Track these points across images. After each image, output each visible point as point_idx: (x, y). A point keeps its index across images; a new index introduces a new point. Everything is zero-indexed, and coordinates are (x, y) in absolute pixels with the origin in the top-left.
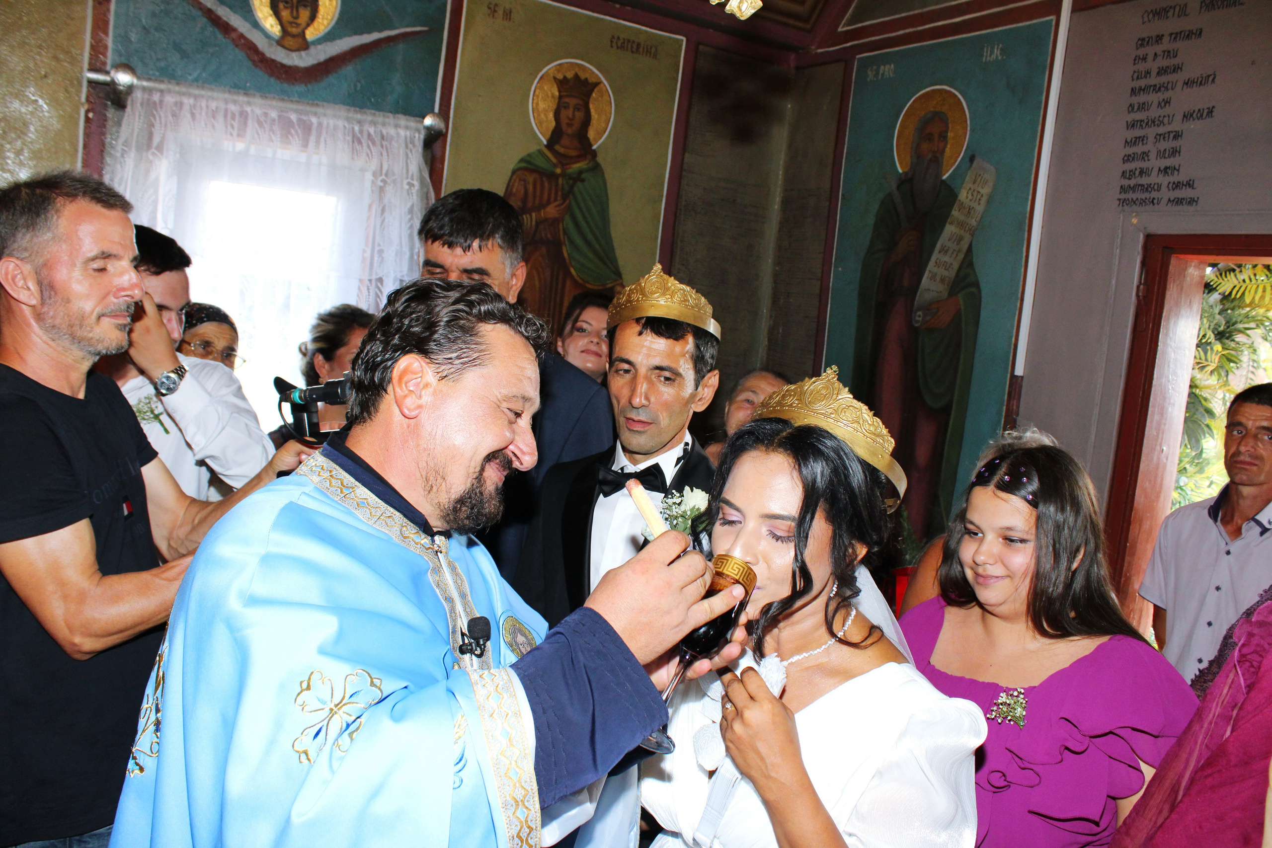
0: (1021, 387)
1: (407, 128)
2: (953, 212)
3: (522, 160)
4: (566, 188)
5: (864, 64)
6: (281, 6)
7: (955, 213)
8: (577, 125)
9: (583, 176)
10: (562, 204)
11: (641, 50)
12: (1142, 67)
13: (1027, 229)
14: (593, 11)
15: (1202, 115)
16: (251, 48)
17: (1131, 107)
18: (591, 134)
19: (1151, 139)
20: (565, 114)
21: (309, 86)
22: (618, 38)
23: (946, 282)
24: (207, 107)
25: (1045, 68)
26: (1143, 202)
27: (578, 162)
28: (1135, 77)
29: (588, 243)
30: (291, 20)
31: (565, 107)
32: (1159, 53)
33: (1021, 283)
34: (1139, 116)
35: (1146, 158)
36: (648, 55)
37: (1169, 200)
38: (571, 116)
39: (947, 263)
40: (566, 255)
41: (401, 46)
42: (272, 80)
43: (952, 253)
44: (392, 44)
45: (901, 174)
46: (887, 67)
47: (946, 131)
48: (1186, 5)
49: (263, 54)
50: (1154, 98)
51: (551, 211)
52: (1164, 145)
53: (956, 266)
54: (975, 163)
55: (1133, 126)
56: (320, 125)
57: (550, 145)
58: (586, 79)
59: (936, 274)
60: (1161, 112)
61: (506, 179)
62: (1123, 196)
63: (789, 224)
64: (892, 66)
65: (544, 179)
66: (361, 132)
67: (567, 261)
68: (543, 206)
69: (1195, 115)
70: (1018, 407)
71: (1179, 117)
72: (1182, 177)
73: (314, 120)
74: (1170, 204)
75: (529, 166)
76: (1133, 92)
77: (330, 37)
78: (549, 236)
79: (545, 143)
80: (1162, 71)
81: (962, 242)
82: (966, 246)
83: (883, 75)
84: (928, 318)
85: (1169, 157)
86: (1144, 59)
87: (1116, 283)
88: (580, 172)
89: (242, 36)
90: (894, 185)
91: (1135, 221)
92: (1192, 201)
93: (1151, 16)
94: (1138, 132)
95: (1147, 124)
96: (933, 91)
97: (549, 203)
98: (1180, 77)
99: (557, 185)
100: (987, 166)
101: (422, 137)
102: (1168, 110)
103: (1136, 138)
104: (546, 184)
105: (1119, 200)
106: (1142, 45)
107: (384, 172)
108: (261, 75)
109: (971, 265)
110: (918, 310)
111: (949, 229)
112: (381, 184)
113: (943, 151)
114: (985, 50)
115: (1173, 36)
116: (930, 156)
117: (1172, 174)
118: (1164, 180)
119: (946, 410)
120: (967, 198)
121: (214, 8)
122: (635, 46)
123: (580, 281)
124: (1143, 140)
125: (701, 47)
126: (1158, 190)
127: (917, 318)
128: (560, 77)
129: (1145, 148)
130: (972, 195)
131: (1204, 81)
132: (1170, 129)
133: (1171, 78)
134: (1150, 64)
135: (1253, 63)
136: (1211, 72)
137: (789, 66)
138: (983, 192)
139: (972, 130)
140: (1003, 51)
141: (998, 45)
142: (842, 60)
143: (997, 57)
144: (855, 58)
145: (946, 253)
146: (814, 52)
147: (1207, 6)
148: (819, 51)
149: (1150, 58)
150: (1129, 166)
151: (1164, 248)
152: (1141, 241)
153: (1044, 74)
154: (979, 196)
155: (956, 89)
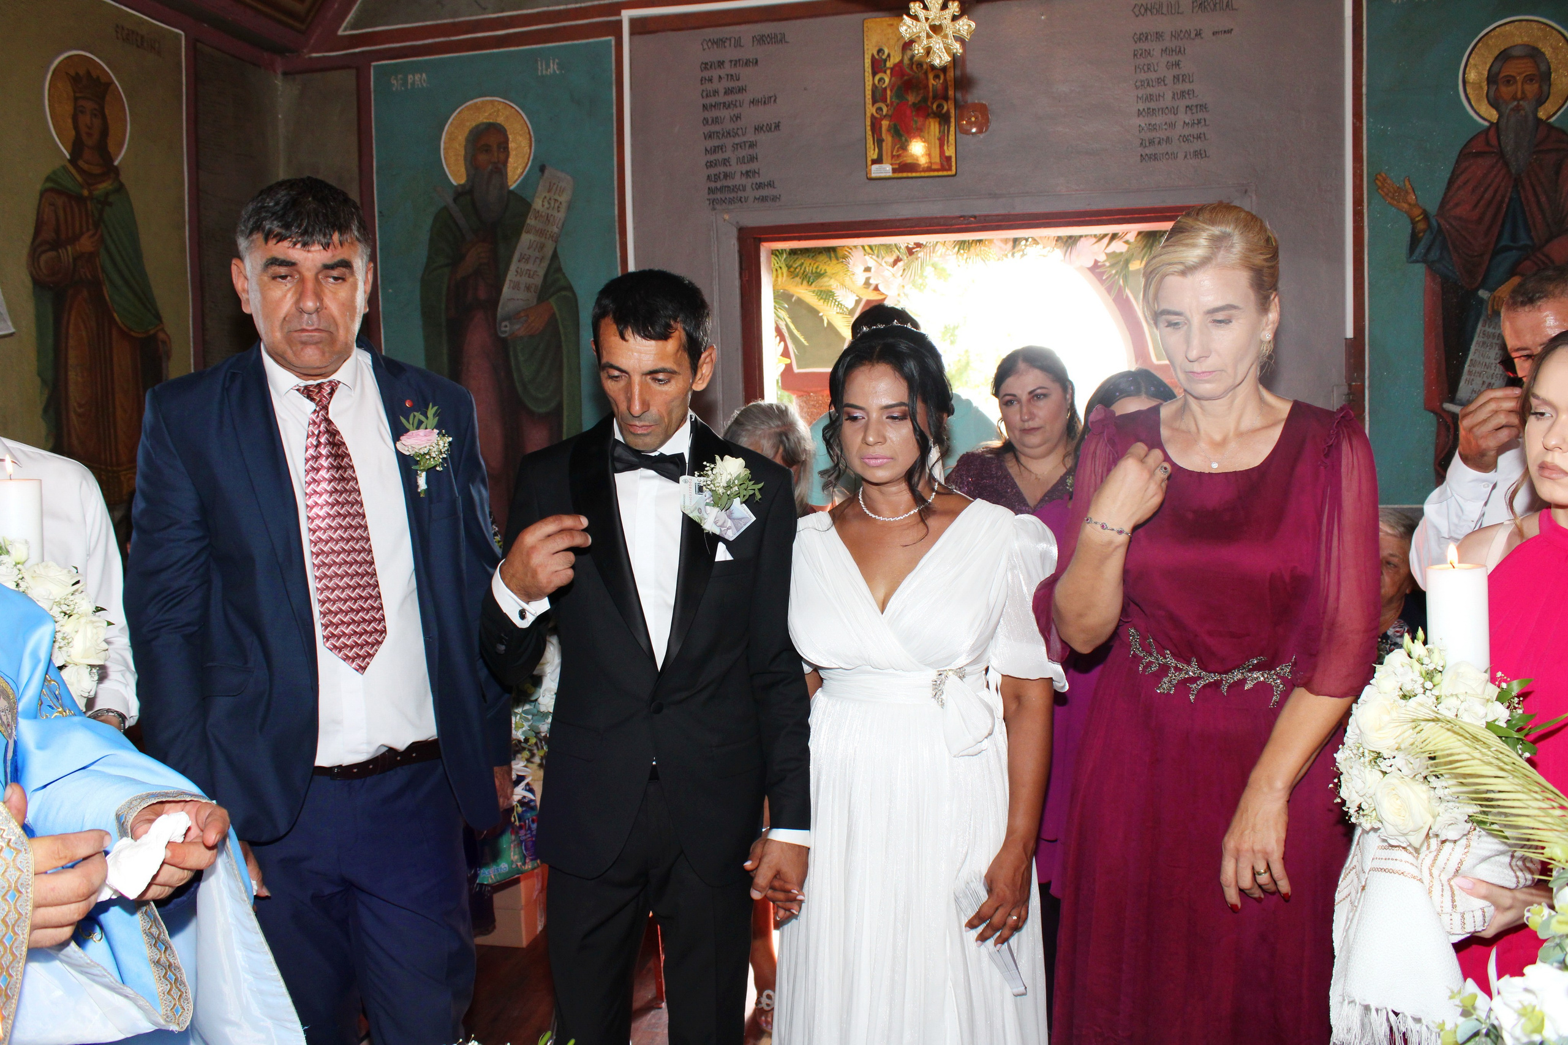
2: (528, 221)
3: (48, 179)
5: (385, 73)
7: (531, 221)
9: (111, 199)
10: (94, 235)
11: (146, 44)
12: (709, 86)
13: (617, 231)
15: (770, 129)
17: (706, 121)
18: (111, 148)
19: (729, 148)
20: (85, 120)
22: (123, 28)
23: (532, 290)
25: (611, 84)
26: (731, 201)
27: (104, 181)
28: (704, 94)
29: (126, 282)
31: (82, 112)
32: (723, 75)
34: (714, 128)
35: (727, 164)
36: (153, 51)
37: (755, 198)
39: (530, 271)
40: (107, 298)
43: (535, 261)
45: (455, 187)
46: (417, 77)
47: (506, 141)
48: (739, 38)
50: (725, 113)
51: (86, 244)
52: (742, 153)
53: (542, 273)
54: (547, 173)
55: (710, 136)
57: (73, 161)
59: (518, 283)
60: (734, 125)
61: (35, 203)
62: (712, 197)
64: (424, 75)
65: (73, 203)
68: (75, 239)
69: (764, 129)
71: (751, 130)
72: (762, 179)
74: (756, 202)
76: (705, 108)
78: (89, 276)
79: (68, 156)
80: (728, 92)
82: (549, 252)
83: (413, 83)
85: (748, 162)
86: (711, 80)
88: (107, 194)
90: (450, 200)
91: (727, 217)
92: (775, 199)
93: (710, 44)
94: (716, 142)
95: (723, 135)
96: (483, 102)
97: (82, 234)
98: (747, 97)
100: (561, 174)
102: (740, 124)
103: (715, 147)
104: (76, 210)
105: (709, 200)
106: (706, 68)
109: (559, 269)
110: (504, 320)
111: (526, 238)
113: (505, 163)
114: (539, 63)
115: (733, 63)
116: (490, 167)
117: (754, 176)
118: (748, 182)
119: (558, 411)
120: (543, 206)
122: (140, 40)
123: (125, 329)
124: (721, 149)
125: (199, 45)
126: (744, 190)
127: (503, 329)
128: (72, 73)
129: (726, 156)
130: (549, 203)
131: (766, 101)
132: (745, 139)
133: (738, 97)
134: (716, 85)
135: (805, 89)
136: (772, 94)
137: (275, 71)
138: (561, 199)
139: (538, 141)
140: (561, 66)
141: (554, 60)
142: (349, 67)
143: (554, 71)
144: (370, 66)
145: (527, 261)
146: (307, 56)
147: (758, 41)
148: (314, 55)
149: (715, 80)
150: (713, 171)
151: (755, 238)
152: (734, 233)
153: (611, 89)
154: (557, 204)
155: (511, 101)
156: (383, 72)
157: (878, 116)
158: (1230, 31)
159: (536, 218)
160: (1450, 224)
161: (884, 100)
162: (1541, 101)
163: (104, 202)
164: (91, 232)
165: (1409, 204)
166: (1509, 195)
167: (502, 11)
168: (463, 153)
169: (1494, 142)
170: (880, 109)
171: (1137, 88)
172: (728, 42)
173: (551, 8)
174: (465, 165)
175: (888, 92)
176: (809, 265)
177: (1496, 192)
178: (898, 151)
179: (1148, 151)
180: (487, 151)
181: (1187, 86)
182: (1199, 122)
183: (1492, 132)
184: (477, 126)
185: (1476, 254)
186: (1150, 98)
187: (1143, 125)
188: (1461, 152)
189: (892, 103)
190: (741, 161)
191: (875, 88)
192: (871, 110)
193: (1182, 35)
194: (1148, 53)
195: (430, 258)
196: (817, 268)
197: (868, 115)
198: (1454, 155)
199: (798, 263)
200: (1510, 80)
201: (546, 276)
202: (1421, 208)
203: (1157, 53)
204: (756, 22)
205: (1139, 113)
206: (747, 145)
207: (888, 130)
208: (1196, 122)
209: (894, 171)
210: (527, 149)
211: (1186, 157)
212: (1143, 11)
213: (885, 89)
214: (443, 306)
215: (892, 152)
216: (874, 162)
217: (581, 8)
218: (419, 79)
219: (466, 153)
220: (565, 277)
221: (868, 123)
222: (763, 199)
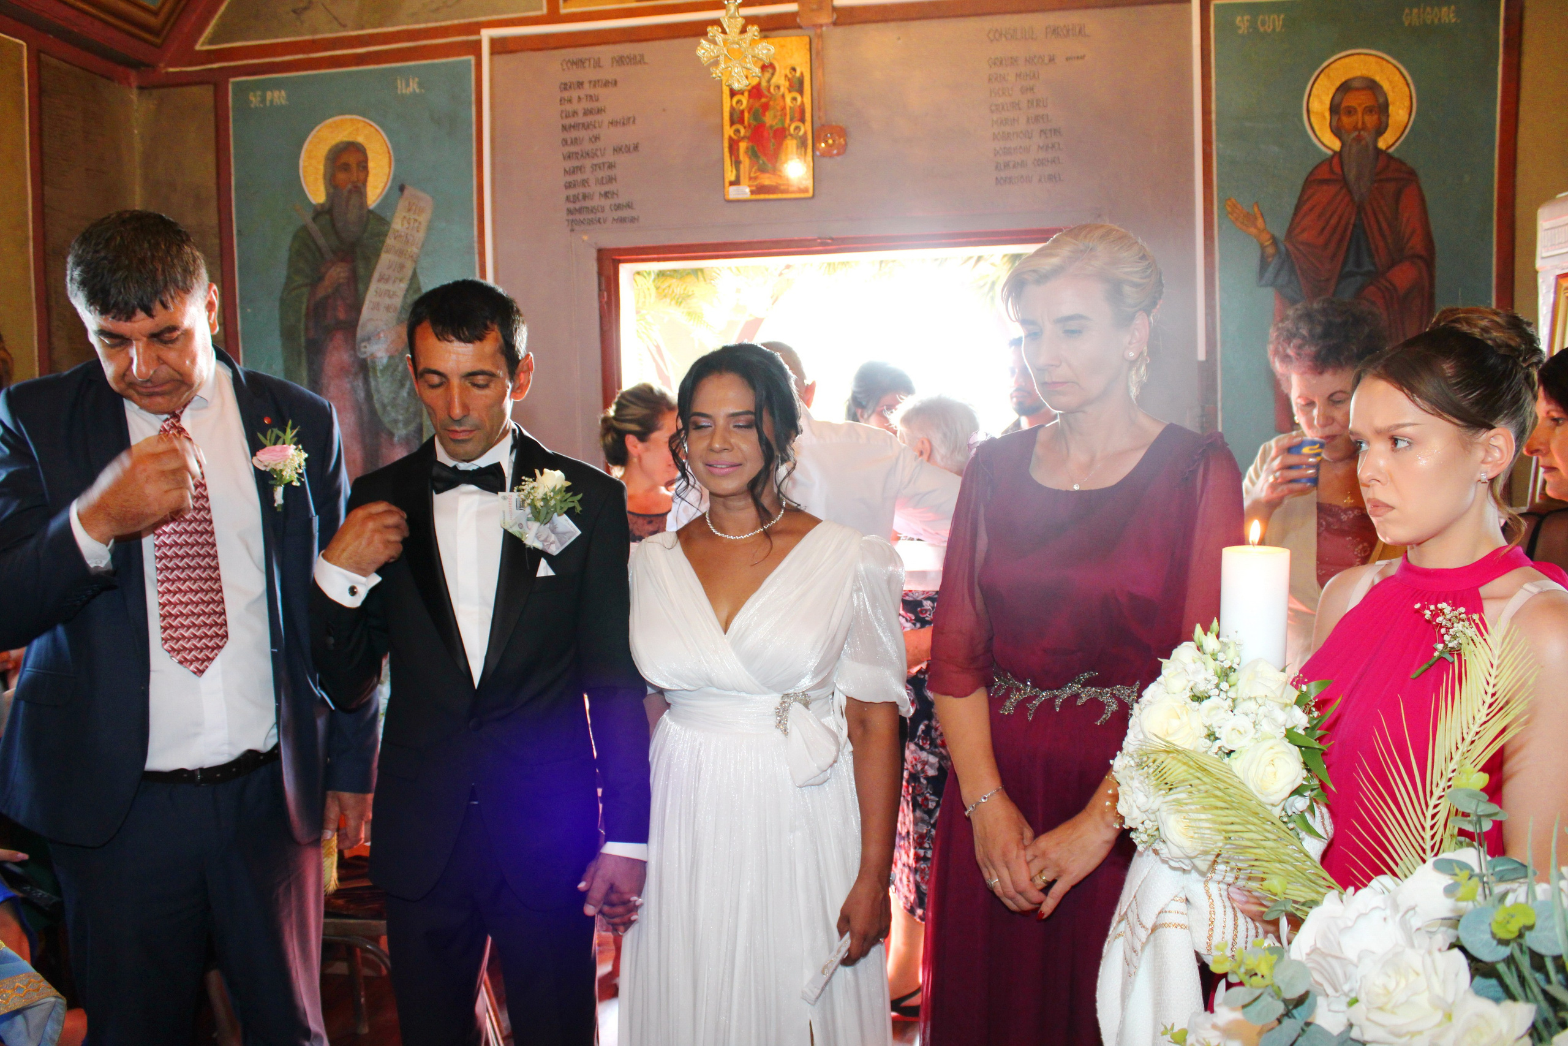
7: (390, 241)
13: (476, 251)
15: (629, 150)
17: (565, 142)
19: (588, 169)
25: (470, 103)
26: (591, 222)
28: (564, 115)
32: (582, 96)
34: (573, 149)
35: (586, 185)
37: (614, 219)
39: (389, 291)
43: (395, 281)
45: (315, 207)
46: (276, 94)
47: (366, 160)
48: (599, 59)
50: (584, 134)
52: (600, 174)
53: (401, 294)
54: (406, 192)
55: (569, 157)
59: (378, 303)
60: (593, 146)
62: (571, 218)
64: (283, 93)
69: (623, 150)
71: (610, 151)
72: (622, 200)
74: (615, 223)
76: (564, 128)
81: (404, 268)
82: (410, 273)
83: (272, 101)
85: (607, 183)
86: (570, 101)
90: (308, 218)
91: (585, 238)
92: (633, 220)
93: (569, 65)
94: (576, 163)
95: (582, 156)
96: (342, 120)
98: (605, 118)
100: (421, 194)
102: (599, 145)
103: (574, 168)
105: (568, 221)
106: (565, 89)
110: (363, 341)
111: (385, 258)
114: (399, 82)
115: (593, 83)
116: (349, 186)
117: (613, 197)
118: (607, 203)
120: (402, 225)
124: (580, 169)
125: (43, 56)
126: (603, 211)
129: (585, 176)
130: (409, 223)
131: (625, 122)
132: (604, 160)
133: (597, 118)
134: (575, 106)
135: (664, 110)
136: (630, 115)
137: (130, 85)
138: (420, 220)
139: (397, 161)
140: (420, 85)
141: (413, 79)
142: (208, 83)
143: (414, 90)
144: (227, 82)
145: (387, 281)
146: (163, 71)
147: (617, 62)
148: (171, 70)
149: (575, 101)
150: (572, 192)
151: (614, 260)
152: (594, 254)
153: (471, 109)
154: (416, 224)
155: (371, 119)
156: (241, 88)
157: (735, 137)
158: (1083, 57)
159: (395, 239)
160: (1298, 249)
161: (741, 121)
162: (1381, 130)
165: (1258, 229)
166: (1352, 221)
167: (363, 28)
169: (1337, 169)
170: (738, 131)
171: (992, 111)
172: (587, 62)
173: (411, 27)
174: (325, 183)
175: (746, 115)
176: (677, 286)
177: (1340, 218)
178: (755, 172)
179: (1003, 174)
180: (346, 170)
181: (1040, 111)
182: (1053, 146)
183: (1336, 160)
184: (337, 146)
185: (1323, 278)
186: (1004, 122)
187: (998, 149)
188: (1307, 179)
189: (750, 125)
190: (601, 182)
191: (732, 110)
192: (729, 131)
193: (1036, 60)
194: (1003, 78)
195: (289, 279)
196: (685, 290)
197: (726, 137)
198: (1300, 182)
199: (666, 284)
200: (1350, 111)
201: (405, 297)
202: (1268, 233)
203: (1011, 78)
204: (614, 43)
205: (995, 137)
206: (606, 166)
207: (746, 153)
208: (1050, 145)
209: (752, 192)
210: (387, 170)
211: (1040, 180)
212: (997, 35)
213: (742, 112)
214: (302, 326)
215: (750, 174)
216: (732, 184)
217: (438, 27)
218: (278, 97)
221: (726, 144)
222: (622, 220)
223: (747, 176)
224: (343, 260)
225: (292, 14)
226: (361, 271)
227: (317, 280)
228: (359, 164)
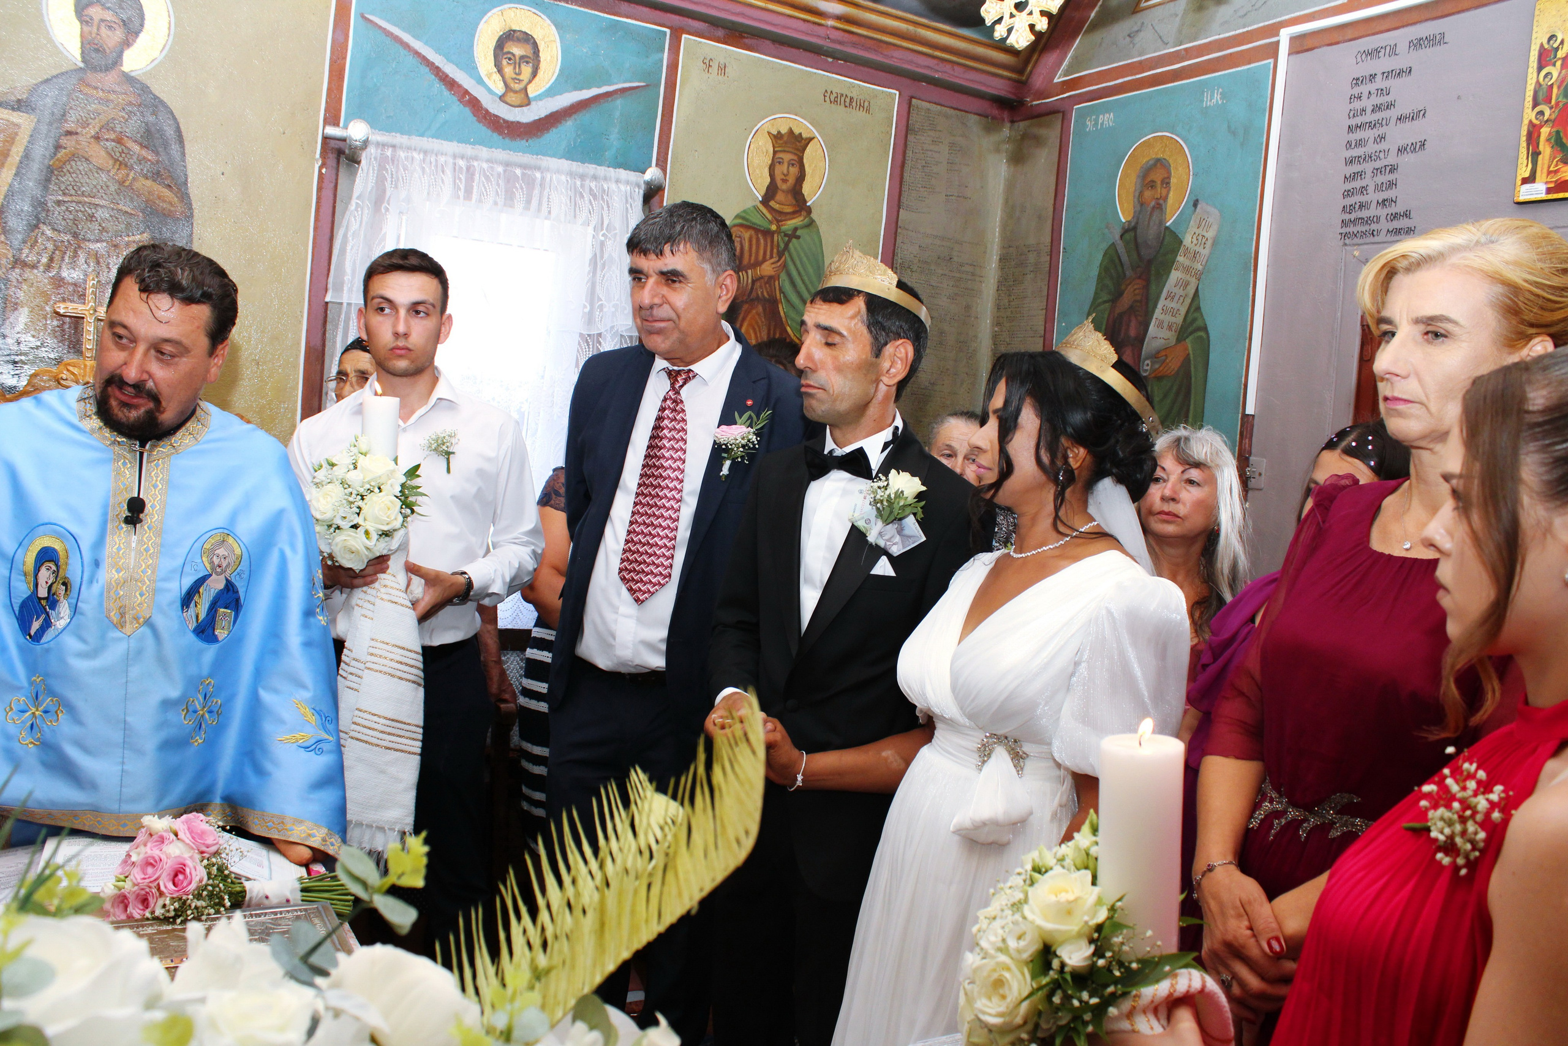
0: (1252, 426)
1: (628, 183)
4: (782, 246)
5: (1083, 115)
6: (505, 62)
7: (1180, 258)
8: (791, 180)
9: (798, 233)
11: (854, 104)
12: (1358, 105)
13: (1252, 268)
14: (806, 66)
15: (1415, 149)
16: (474, 104)
17: (1349, 144)
18: (806, 189)
19: (1369, 174)
21: (530, 141)
22: (831, 92)
24: (436, 161)
25: (1265, 110)
26: (1363, 235)
28: (1351, 115)
30: (514, 76)
31: (780, 163)
32: (1373, 91)
33: (1249, 323)
34: (1356, 152)
35: (1365, 192)
36: (861, 109)
37: (1388, 231)
38: (785, 172)
39: (1174, 310)
41: (619, 102)
42: (495, 135)
43: (1179, 299)
44: (610, 99)
46: (1106, 117)
47: (1169, 178)
48: (1395, 45)
49: (487, 111)
50: (1369, 134)
52: (1380, 179)
53: (1183, 311)
54: (1199, 206)
55: (1351, 162)
56: (543, 178)
57: (765, 201)
58: (800, 134)
59: (1163, 321)
60: (1377, 147)
62: (1344, 230)
63: (1008, 283)
64: (1111, 116)
66: (582, 186)
67: (784, 320)
68: (758, 264)
69: (1408, 149)
70: (1250, 446)
71: (1394, 150)
72: (1399, 208)
73: (538, 175)
74: (1389, 235)
75: (745, 222)
76: (1350, 129)
77: (551, 92)
78: (765, 294)
80: (1377, 108)
81: (1188, 287)
82: (1191, 291)
83: (1102, 124)
84: (1157, 366)
85: (1386, 190)
86: (1360, 98)
87: (1342, 316)
88: (796, 229)
89: (467, 92)
90: (1117, 237)
91: (1356, 253)
93: (1364, 56)
94: (1356, 168)
95: (1364, 159)
96: (1154, 138)
97: (764, 260)
98: (1393, 113)
99: (772, 242)
100: (1210, 209)
101: (642, 192)
102: (1383, 146)
103: (1355, 173)
104: (762, 241)
105: (1341, 234)
106: (1357, 84)
107: (605, 226)
108: (484, 131)
109: (1198, 309)
110: (1147, 359)
111: (1175, 275)
112: (603, 239)
113: (1166, 199)
114: (1205, 94)
115: (1385, 75)
116: (1153, 203)
117: (1390, 206)
118: (1383, 212)
120: (1192, 243)
121: (441, 66)
122: (848, 100)
124: (1360, 175)
125: (914, 100)
126: (1378, 222)
128: (775, 133)
129: (1363, 183)
130: (1197, 240)
131: (1415, 116)
132: (1386, 162)
133: (1386, 114)
134: (1365, 102)
135: (1458, 99)
136: (1421, 107)
137: (1003, 119)
138: (1207, 235)
139: (1195, 174)
140: (1223, 96)
141: (1218, 90)
142: (1058, 112)
143: (1217, 101)
144: (1073, 109)
145: (1173, 298)
146: (1031, 104)
147: (1417, 46)
148: (1035, 103)
149: (1365, 97)
150: (1349, 201)
153: (1265, 116)
154: (1204, 240)
155: (1177, 136)
156: (1081, 114)
163: (793, 235)
164: (772, 261)
167: (1180, 44)
168: (1132, 190)
172: (1383, 50)
173: (1222, 36)
180: (1152, 187)
184: (1148, 162)
190: (1379, 188)
195: (1096, 295)
204: (1414, 24)
210: (1187, 185)
216: (1525, 181)
217: (1247, 31)
219: (1135, 190)
220: (1202, 316)
222: (1399, 232)
223: (1545, 171)
224: (1139, 278)
225: (1128, 39)
226: (1153, 287)
227: (1117, 296)
228: (1162, 182)
